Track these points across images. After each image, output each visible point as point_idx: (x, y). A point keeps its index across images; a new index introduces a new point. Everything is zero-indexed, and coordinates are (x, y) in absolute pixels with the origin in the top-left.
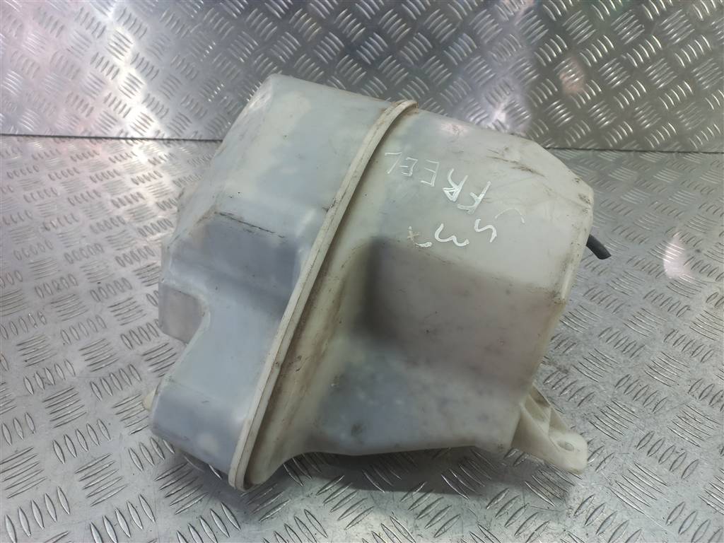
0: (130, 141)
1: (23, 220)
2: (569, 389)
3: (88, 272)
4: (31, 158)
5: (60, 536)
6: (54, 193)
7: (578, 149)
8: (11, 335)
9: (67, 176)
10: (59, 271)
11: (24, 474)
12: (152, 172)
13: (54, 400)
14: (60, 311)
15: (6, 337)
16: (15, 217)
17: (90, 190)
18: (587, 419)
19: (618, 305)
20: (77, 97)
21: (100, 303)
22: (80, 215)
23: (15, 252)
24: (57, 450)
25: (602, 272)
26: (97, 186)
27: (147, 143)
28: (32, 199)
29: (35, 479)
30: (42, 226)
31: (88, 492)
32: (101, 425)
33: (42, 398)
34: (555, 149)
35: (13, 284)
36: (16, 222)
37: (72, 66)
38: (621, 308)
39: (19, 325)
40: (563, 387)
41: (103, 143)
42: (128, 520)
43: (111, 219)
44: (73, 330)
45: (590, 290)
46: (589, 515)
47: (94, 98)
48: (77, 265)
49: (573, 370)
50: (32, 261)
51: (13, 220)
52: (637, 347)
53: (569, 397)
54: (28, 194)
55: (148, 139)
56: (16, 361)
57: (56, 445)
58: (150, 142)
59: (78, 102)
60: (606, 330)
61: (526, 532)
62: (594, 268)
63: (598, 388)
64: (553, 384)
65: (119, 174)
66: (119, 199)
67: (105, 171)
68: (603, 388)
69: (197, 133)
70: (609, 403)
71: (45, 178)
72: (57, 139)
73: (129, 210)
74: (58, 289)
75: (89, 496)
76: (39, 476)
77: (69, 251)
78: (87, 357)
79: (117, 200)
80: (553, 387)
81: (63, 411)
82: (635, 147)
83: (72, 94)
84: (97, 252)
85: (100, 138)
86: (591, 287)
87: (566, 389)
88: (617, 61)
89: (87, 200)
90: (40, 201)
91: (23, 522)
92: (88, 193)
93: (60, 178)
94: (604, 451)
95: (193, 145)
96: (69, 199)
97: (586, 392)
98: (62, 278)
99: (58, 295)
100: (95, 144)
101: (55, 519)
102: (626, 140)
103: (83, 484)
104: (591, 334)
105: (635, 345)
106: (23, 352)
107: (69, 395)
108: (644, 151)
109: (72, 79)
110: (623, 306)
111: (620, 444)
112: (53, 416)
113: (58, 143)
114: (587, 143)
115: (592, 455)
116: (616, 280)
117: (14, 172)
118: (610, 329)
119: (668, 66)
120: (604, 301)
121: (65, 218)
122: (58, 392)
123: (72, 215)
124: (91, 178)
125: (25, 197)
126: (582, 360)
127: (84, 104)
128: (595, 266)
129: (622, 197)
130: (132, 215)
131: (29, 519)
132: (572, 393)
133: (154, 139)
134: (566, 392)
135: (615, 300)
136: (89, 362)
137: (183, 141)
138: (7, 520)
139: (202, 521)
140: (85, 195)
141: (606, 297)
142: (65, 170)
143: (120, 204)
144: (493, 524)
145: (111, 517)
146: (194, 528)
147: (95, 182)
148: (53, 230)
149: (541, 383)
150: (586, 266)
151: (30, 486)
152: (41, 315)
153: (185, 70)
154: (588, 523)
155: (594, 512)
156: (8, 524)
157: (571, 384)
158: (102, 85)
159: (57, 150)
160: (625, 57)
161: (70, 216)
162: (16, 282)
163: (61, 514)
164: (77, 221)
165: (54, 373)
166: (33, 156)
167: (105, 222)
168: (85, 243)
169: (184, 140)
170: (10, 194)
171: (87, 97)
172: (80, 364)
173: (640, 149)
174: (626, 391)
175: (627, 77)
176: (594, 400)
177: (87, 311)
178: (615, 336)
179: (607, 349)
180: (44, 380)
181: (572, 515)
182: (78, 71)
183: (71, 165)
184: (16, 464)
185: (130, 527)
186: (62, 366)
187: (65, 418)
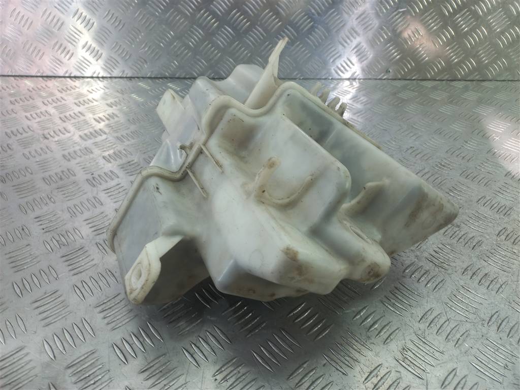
0: (101, 79)
1: (27, 132)
2: (463, 238)
3: (83, 167)
4: (27, 91)
5: (90, 353)
6: (48, 114)
7: (436, 80)
8: (29, 211)
9: (56, 103)
10: (60, 166)
11: (55, 309)
12: (121, 99)
13: (70, 256)
14: (64, 194)
15: (25, 213)
16: (21, 130)
17: (76, 112)
18: (481, 258)
19: (486, 181)
20: (61, 45)
21: (95, 188)
22: (71, 128)
23: (23, 154)
24: (78, 291)
25: (470, 159)
26: (81, 109)
27: (114, 80)
28: (31, 118)
29: (63, 312)
30: (42, 136)
31: (106, 321)
32: (109, 273)
33: (59, 255)
34: (418, 80)
35: (25, 176)
36: (22, 134)
37: (58, 20)
38: (489, 183)
39: (34, 204)
40: (458, 237)
41: (81, 80)
42: (141, 340)
43: (95, 131)
44: (77, 207)
45: (464, 172)
46: (499, 325)
47: (75, 46)
48: (73, 162)
49: (463, 225)
50: (38, 160)
51: (19, 132)
52: (507, 209)
53: (463, 243)
54: (28, 115)
55: (115, 78)
56: (36, 229)
57: (76, 288)
58: (117, 80)
59: (62, 48)
60: (481, 198)
61: (454, 338)
62: (463, 158)
63: (485, 237)
64: (450, 235)
65: (96, 101)
66: (99, 118)
67: (85, 99)
68: (488, 237)
69: (152, 72)
70: (496, 247)
71: (40, 104)
72: (45, 79)
73: (108, 125)
74: (61, 179)
75: (108, 324)
76: (66, 310)
77: (66, 153)
78: (90, 225)
79: (98, 118)
80: (451, 237)
81: (77, 264)
82: (477, 77)
83: (57, 42)
84: (88, 153)
85: (79, 77)
86: (465, 170)
87: (461, 238)
88: (467, 11)
89: (75, 119)
90: (38, 120)
91: (59, 344)
92: (74, 113)
93: (52, 104)
94: (500, 280)
95: (150, 81)
96: (60, 118)
97: (476, 241)
98: (63, 172)
99: (61, 183)
100: (75, 81)
101: (84, 341)
102: (471, 72)
103: (102, 315)
104: (471, 201)
105: (505, 207)
106: (40, 223)
107: (80, 252)
108: (484, 81)
109: (58, 30)
110: (490, 182)
111: (510, 275)
112: (70, 267)
113: (46, 81)
114: (442, 75)
115: (491, 283)
116: (481, 165)
117: (15, 100)
118: (485, 197)
119: (504, 14)
120: (475, 179)
121: (60, 130)
122: (71, 251)
123: (64, 128)
124: (76, 104)
125: (26, 117)
126: (468, 219)
127: (66, 50)
128: (464, 155)
129: (474, 110)
130: (111, 128)
131: (63, 342)
132: (466, 241)
133: (120, 77)
134: (461, 240)
135: (483, 178)
136: (93, 229)
137: (141, 79)
138: (45, 343)
139: (200, 339)
140: (73, 115)
141: (477, 176)
142: (54, 98)
143: (100, 121)
144: (426, 334)
145: (128, 339)
146: (195, 345)
147: (79, 106)
148: (51, 139)
149: (442, 235)
150: (458, 156)
151: (60, 317)
152: (50, 197)
153: (145, 23)
154: (499, 330)
155: (502, 322)
156: (46, 346)
157: (464, 235)
158: (81, 35)
159: (46, 85)
160: (473, 8)
161: (63, 130)
162: (27, 174)
163: (87, 337)
164: (69, 132)
165: (66, 237)
166: (28, 89)
167: (91, 133)
168: (77, 148)
169: (143, 78)
170: (14, 115)
171: (69, 44)
172: (86, 231)
173: (481, 79)
174: (506, 239)
175: (474, 23)
176: (483, 245)
177: (86, 193)
178: (489, 202)
179: (485, 211)
180: (59, 242)
181: (486, 325)
182: (62, 24)
183: (59, 95)
184: (47, 302)
185: (145, 346)
186: (73, 232)
187: (79, 269)
